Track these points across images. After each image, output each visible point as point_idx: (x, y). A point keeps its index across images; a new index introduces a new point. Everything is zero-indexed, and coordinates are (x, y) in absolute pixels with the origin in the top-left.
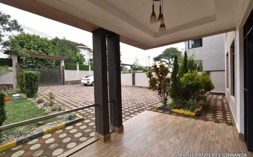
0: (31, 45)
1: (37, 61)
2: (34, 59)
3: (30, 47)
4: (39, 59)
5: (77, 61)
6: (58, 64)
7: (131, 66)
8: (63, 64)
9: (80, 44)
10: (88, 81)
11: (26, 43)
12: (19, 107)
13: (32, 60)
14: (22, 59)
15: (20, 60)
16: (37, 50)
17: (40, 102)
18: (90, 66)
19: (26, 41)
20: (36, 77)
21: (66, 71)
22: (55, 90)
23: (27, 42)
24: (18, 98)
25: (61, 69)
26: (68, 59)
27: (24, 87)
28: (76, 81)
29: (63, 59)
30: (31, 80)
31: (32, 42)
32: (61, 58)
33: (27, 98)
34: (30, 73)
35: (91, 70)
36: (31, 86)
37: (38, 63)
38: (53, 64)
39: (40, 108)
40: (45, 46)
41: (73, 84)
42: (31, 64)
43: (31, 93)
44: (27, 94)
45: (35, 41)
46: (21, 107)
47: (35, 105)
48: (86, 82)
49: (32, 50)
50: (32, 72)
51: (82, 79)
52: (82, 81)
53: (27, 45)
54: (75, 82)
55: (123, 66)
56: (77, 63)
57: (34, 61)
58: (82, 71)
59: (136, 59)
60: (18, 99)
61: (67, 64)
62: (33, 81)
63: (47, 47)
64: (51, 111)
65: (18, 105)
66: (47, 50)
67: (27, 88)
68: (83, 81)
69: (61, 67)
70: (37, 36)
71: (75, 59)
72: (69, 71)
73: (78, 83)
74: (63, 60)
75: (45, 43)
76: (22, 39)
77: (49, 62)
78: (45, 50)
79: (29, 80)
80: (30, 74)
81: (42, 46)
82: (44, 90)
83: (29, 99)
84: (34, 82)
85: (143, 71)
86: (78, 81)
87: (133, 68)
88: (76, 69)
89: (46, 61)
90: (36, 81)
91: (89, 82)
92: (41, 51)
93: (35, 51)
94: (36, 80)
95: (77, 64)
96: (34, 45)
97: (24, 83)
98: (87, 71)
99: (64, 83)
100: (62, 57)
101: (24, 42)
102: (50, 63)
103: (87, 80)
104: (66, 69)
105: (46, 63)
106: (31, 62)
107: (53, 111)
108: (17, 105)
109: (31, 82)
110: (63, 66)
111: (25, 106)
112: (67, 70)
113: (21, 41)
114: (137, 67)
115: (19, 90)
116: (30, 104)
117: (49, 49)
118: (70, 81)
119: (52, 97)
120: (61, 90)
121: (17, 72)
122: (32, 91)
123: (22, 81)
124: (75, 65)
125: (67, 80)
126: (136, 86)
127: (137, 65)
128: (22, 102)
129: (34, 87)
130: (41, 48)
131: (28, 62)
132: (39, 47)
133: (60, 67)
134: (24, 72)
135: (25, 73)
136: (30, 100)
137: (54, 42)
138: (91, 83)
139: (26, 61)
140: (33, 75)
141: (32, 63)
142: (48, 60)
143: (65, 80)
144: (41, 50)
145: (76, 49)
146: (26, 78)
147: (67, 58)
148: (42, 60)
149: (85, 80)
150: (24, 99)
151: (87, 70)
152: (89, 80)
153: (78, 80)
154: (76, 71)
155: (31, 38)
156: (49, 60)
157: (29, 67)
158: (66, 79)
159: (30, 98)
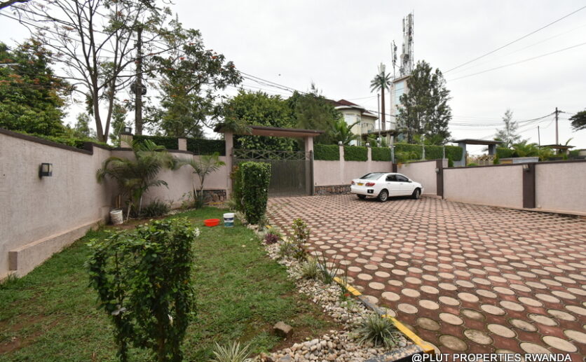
0: (254, 114)
1: (262, 144)
2: (257, 140)
3: (252, 117)
4: (265, 141)
5: (339, 138)
6: (299, 146)
7: (491, 145)
8: (310, 146)
9: (340, 101)
10: (370, 188)
11: (246, 111)
12: (232, 247)
13: (255, 143)
14: (241, 142)
15: (237, 144)
16: (264, 122)
17: (273, 239)
18: (370, 149)
19: (247, 107)
20: (264, 177)
21: (316, 163)
22: (297, 207)
23: (248, 110)
24: (232, 221)
25: (307, 159)
26: (320, 133)
27: (243, 198)
28: (336, 187)
29: (312, 134)
30: (254, 182)
31: (255, 108)
32: (307, 134)
33: (247, 224)
34: (254, 166)
35: (373, 159)
36: (255, 197)
37: (264, 147)
38: (288, 150)
39: (274, 258)
40: (276, 112)
41: (331, 193)
42: (253, 151)
43: (254, 212)
44: (248, 214)
45: (260, 104)
46: (235, 245)
47: (263, 245)
48: (363, 190)
49: (256, 124)
50: (257, 164)
51: (353, 183)
52: (352, 187)
53: (247, 114)
54: (334, 191)
55: (462, 146)
56: (341, 142)
57: (258, 145)
58: (351, 163)
59: (507, 123)
60: (232, 224)
61: (319, 147)
62: (257, 186)
63: (279, 115)
64: (304, 277)
65: (231, 240)
66: (279, 120)
67: (247, 200)
68: (355, 188)
69: (307, 154)
70: (263, 95)
71: (336, 134)
72: (323, 162)
73: (340, 193)
74: (311, 136)
75: (276, 106)
76: (241, 105)
77: (282, 145)
78: (276, 121)
79: (251, 182)
80: (253, 168)
81: (271, 113)
82: (279, 209)
83: (251, 227)
84: (261, 186)
85: (540, 160)
86: (341, 186)
87: (498, 151)
88: (338, 159)
89: (276, 144)
90: (264, 185)
91: (372, 191)
92: (269, 124)
93: (259, 124)
94: (263, 181)
95: (340, 145)
96: (258, 112)
97: (241, 190)
98: (362, 163)
99: (312, 191)
100: (309, 130)
101: (244, 109)
102: (283, 148)
103: (369, 185)
104: (317, 158)
105: (278, 148)
106: (253, 146)
107: (308, 279)
108: (229, 239)
109: (256, 187)
110: (311, 152)
111: (244, 246)
112: (318, 161)
113: (239, 107)
114: (512, 148)
115: (234, 202)
116: (252, 241)
117: (282, 118)
118: (324, 187)
119: (301, 232)
120: (309, 209)
121: (232, 165)
122: (256, 208)
123: (239, 185)
124: (335, 148)
125: (318, 185)
126: (543, 210)
127: (511, 142)
128: (239, 232)
129: (260, 199)
130: (269, 118)
131: (248, 147)
132: (266, 116)
133: (304, 153)
134: (243, 165)
135: (245, 166)
136: (252, 230)
137: (292, 102)
138: (379, 193)
139: (245, 145)
140: (259, 170)
141: (255, 148)
142: (280, 142)
143: (315, 185)
144: (270, 121)
145: (335, 114)
146: (246, 178)
147: (320, 131)
148: (271, 142)
149: (360, 184)
150: (241, 224)
151: (362, 160)
152: (373, 185)
153: (341, 184)
154: (338, 162)
155: (254, 101)
156: (282, 142)
157: (250, 154)
158: (318, 182)
159: (252, 224)
